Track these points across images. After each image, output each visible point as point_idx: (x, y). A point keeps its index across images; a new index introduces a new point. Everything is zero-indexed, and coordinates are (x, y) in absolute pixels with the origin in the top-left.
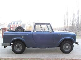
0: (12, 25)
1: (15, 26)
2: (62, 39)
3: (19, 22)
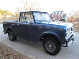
0: (53, 15)
1: (56, 16)
2: (45, 33)
3: (60, 12)
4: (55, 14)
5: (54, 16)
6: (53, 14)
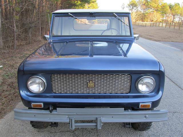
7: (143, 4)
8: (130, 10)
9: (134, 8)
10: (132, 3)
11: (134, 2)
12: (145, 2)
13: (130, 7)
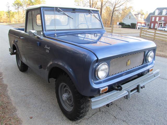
4: (161, 13)
5: (157, 19)
6: (156, 14)
7: (28, 4)
8: (16, 9)
9: (19, 7)
10: (17, 2)
11: (19, 2)
12: (29, 2)
13: (16, 6)
